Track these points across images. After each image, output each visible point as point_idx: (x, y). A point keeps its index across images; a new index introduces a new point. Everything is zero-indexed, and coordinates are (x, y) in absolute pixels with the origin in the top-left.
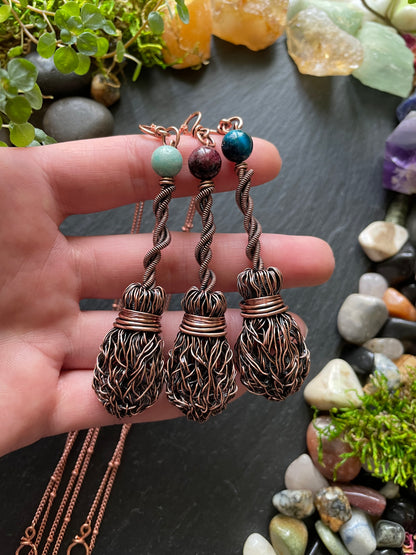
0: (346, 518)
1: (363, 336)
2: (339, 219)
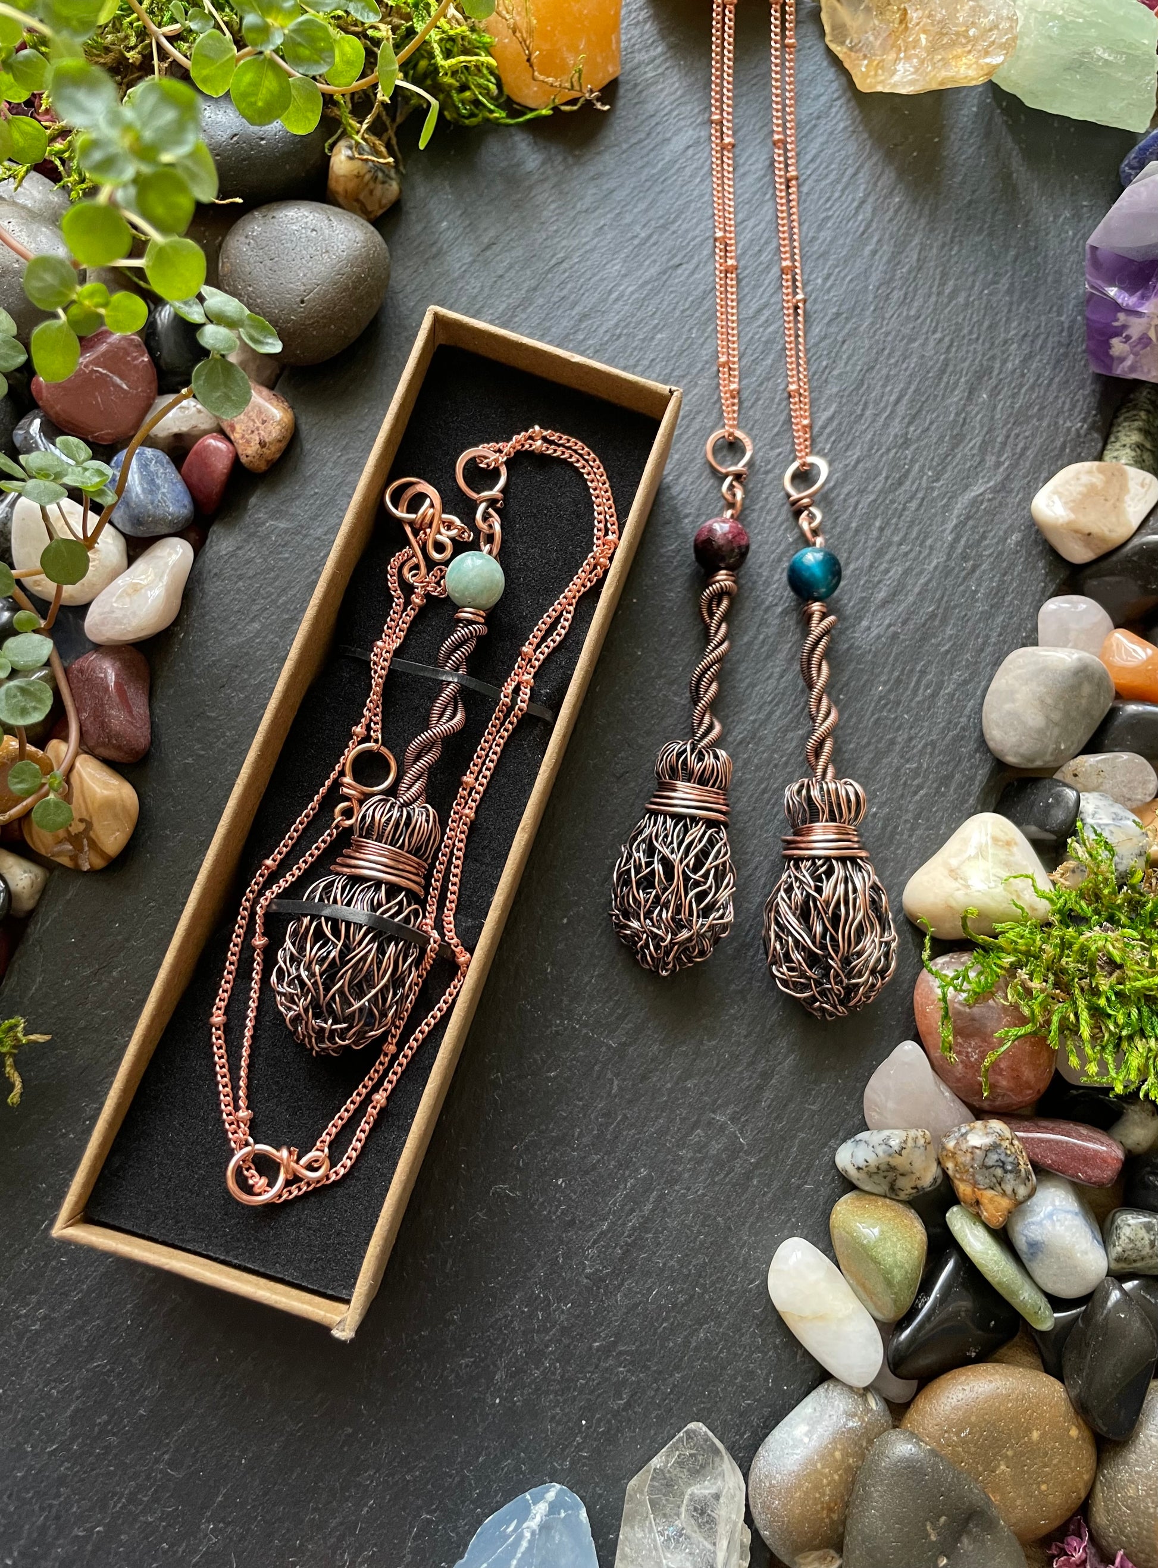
0: (1022, 1192)
1: (1050, 750)
2: (980, 463)
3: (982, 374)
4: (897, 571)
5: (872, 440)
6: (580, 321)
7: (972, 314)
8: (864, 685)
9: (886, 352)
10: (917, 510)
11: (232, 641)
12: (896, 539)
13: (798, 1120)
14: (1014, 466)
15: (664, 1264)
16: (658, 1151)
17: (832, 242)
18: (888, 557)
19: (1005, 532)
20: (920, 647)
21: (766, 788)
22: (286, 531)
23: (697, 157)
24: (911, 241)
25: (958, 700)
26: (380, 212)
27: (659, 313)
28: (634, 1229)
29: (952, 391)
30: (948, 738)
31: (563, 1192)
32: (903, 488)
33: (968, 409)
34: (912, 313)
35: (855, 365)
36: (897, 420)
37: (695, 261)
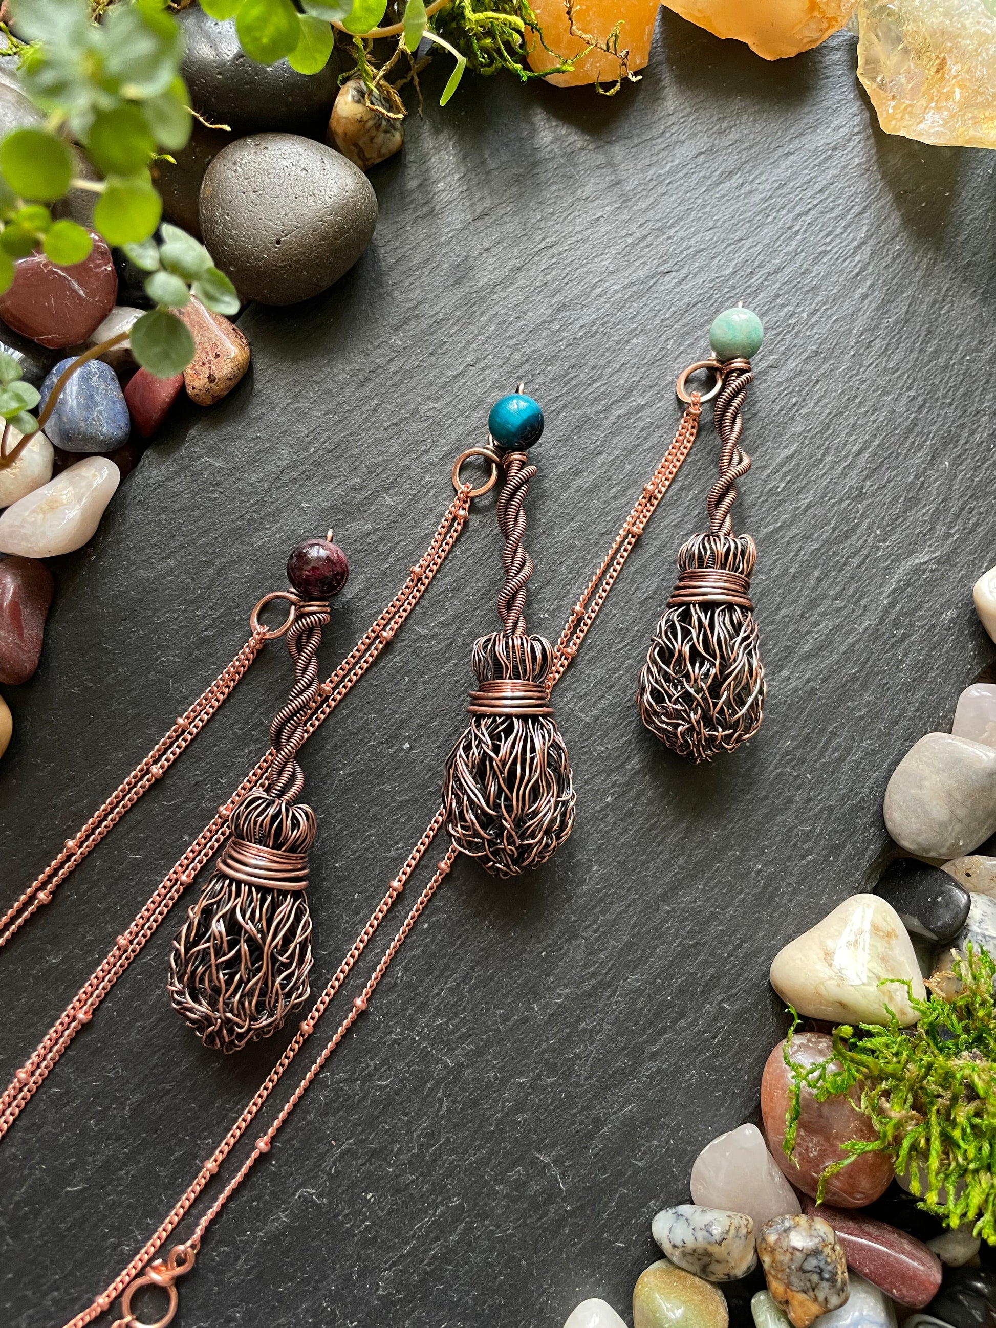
0: (834, 1301)
1: (948, 844)
2: (929, 531)
3: (949, 440)
4: (826, 625)
5: (826, 487)
6: (559, 310)
7: (950, 378)
8: (772, 737)
9: (858, 400)
10: (859, 567)
11: (144, 574)
12: (832, 592)
13: (621, 1174)
14: (963, 540)
15: (459, 1299)
16: (475, 1182)
17: (825, 277)
18: (820, 609)
19: (942, 606)
20: (835, 708)
21: (654, 825)
22: (220, 470)
23: (706, 165)
24: (903, 292)
25: (864, 770)
26: (378, 160)
27: (639, 317)
28: (434, 1257)
29: (915, 453)
30: (847, 806)
31: (370, 1207)
32: (849, 542)
33: (928, 473)
34: (891, 365)
35: (825, 407)
36: (855, 472)
37: (685, 271)
